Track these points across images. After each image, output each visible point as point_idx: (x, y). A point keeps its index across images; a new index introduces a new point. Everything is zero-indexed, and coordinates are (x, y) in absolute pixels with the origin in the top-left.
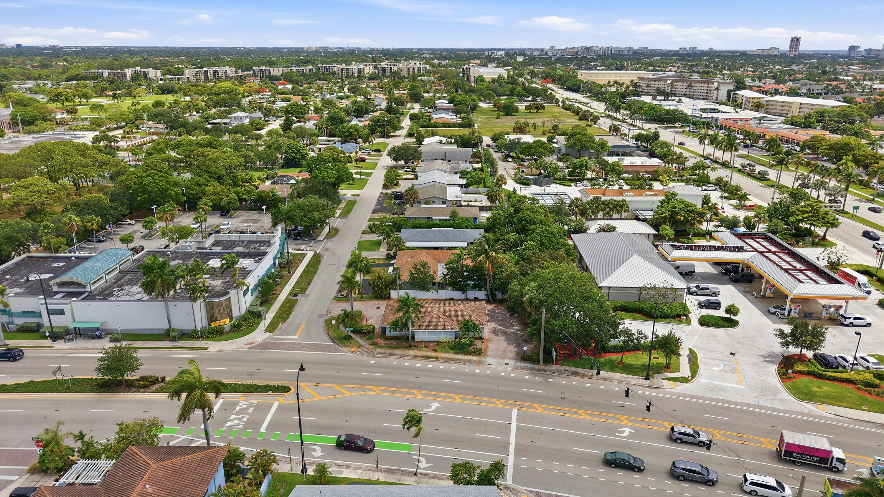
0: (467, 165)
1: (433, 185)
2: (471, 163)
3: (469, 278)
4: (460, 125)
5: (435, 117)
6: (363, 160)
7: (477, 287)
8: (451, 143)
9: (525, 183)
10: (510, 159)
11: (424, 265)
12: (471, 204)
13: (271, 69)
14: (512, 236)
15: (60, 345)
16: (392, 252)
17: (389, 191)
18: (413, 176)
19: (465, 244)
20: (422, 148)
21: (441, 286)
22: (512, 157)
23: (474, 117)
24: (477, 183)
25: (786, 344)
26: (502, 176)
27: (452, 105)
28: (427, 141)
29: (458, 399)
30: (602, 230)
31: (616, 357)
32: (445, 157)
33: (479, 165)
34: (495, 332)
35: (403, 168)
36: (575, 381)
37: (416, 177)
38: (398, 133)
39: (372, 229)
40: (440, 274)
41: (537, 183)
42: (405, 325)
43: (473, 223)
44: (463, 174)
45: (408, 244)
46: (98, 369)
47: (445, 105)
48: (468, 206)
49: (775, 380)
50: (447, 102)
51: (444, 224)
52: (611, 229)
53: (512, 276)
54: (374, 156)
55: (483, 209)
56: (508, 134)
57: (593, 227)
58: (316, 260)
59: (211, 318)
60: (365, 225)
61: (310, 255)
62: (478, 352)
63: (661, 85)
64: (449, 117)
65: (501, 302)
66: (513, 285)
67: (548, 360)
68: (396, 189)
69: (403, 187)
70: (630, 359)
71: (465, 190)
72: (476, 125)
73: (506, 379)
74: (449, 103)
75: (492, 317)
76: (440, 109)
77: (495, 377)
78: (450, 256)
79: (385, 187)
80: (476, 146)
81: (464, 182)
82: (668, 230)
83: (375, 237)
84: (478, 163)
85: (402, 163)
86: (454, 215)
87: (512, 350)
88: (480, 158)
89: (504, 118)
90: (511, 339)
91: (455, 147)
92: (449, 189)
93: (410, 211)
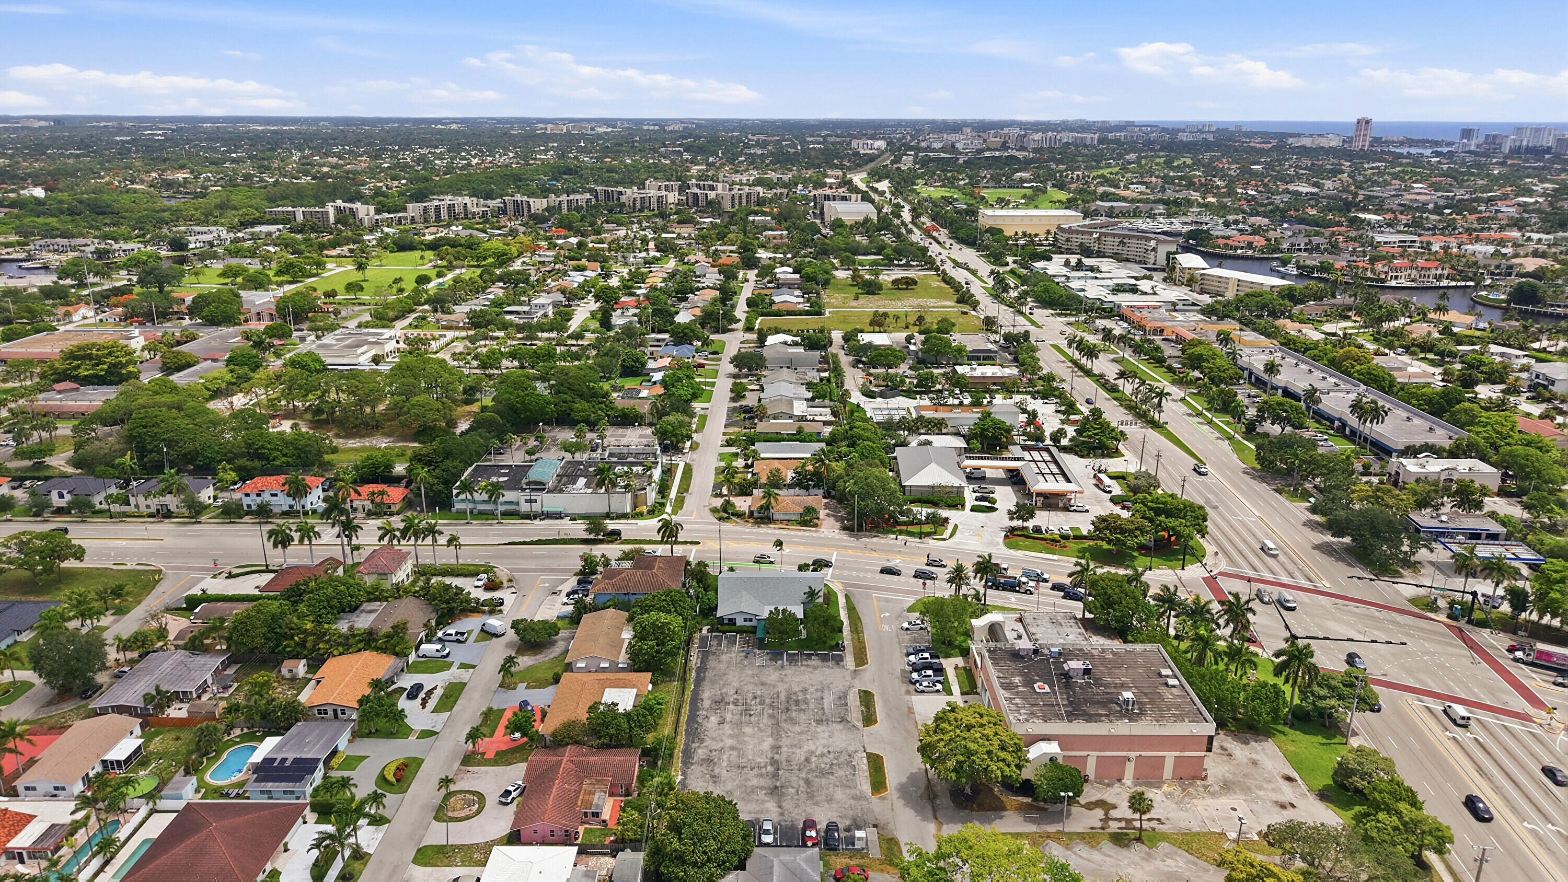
0: (815, 374)
1: (781, 399)
2: (818, 371)
3: (810, 480)
4: (808, 313)
5: (777, 299)
6: (702, 366)
7: (816, 486)
8: (796, 344)
9: (870, 395)
10: (861, 366)
11: (778, 470)
12: (817, 418)
13: (531, 201)
14: (844, 449)
15: (537, 522)
16: (749, 462)
17: (738, 405)
18: (757, 387)
19: (808, 455)
20: (766, 352)
21: (790, 486)
22: (863, 363)
23: (826, 297)
24: (823, 397)
25: (1012, 519)
26: (847, 391)
27: (798, 276)
28: (771, 340)
29: (802, 548)
30: (920, 444)
31: (904, 528)
32: (791, 364)
33: (826, 374)
34: (828, 515)
35: (746, 376)
36: (875, 540)
37: (762, 389)
38: (734, 326)
39: (729, 443)
40: (789, 477)
41: (882, 395)
42: (768, 508)
43: (818, 438)
44: (810, 386)
45: (762, 456)
46: (586, 530)
47: (789, 276)
48: (814, 421)
49: (1001, 540)
50: (791, 270)
51: (791, 438)
52: (929, 443)
53: (840, 477)
54: (712, 360)
55: (826, 423)
56: (862, 331)
57: (914, 441)
58: (688, 470)
59: (635, 506)
60: (720, 439)
61: (682, 465)
62: (816, 526)
63: (1086, 239)
64: (795, 300)
65: (833, 497)
66: (840, 483)
67: (860, 529)
68: (743, 403)
69: (750, 400)
70: (910, 528)
71: (811, 403)
72: (827, 311)
73: (833, 539)
74: (794, 272)
75: (827, 506)
76: (783, 284)
77: (826, 538)
78: (797, 463)
79: (733, 400)
80: (824, 348)
81: (810, 395)
82: (976, 444)
83: (733, 450)
84: (825, 371)
85: (745, 370)
86: (800, 431)
87: (838, 525)
88: (828, 363)
89: (863, 299)
90: (838, 519)
91: (801, 350)
92: (796, 404)
93: (762, 427)
